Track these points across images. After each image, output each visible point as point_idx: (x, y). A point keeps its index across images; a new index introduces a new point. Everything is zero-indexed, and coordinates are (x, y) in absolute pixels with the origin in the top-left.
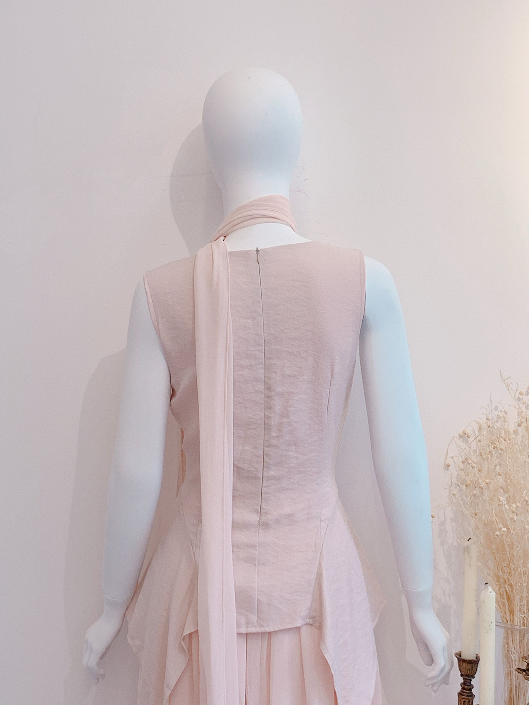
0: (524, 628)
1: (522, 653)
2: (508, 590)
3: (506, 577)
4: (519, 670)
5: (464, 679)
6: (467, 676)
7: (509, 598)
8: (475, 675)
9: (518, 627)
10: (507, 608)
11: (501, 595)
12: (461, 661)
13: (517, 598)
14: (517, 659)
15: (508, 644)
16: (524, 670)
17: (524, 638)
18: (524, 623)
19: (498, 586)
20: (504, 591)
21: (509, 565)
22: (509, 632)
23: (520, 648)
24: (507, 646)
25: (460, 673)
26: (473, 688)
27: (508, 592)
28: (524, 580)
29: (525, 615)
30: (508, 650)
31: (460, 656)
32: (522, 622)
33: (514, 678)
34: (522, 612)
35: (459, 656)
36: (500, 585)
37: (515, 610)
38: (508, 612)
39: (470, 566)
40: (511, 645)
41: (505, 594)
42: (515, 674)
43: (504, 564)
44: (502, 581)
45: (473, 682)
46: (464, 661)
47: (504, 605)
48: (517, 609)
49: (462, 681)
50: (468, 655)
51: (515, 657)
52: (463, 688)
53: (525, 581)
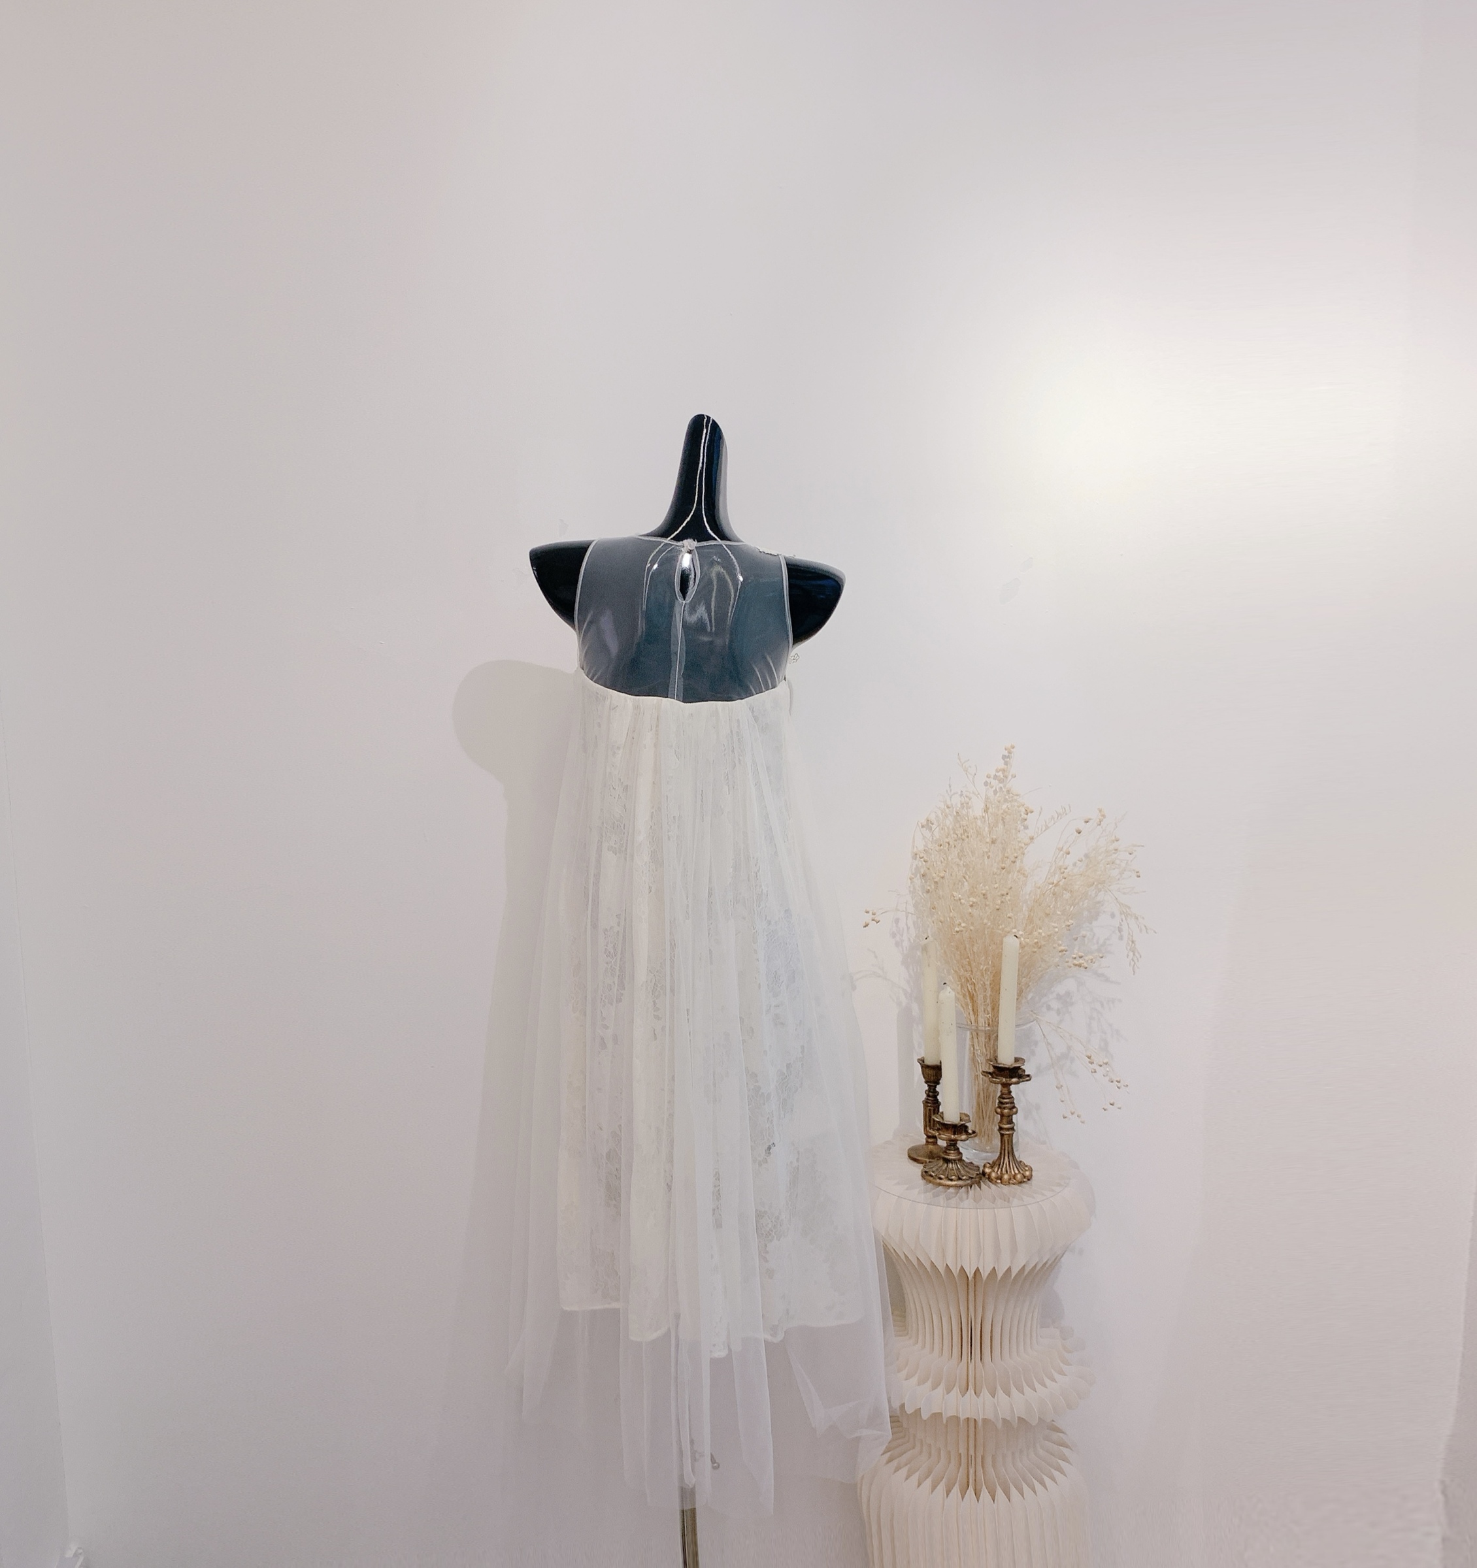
0: (989, 1028)
1: (989, 1056)
2: (970, 989)
3: (968, 975)
4: (985, 1073)
5: (928, 1085)
6: (930, 1082)
7: (972, 998)
8: (940, 1081)
9: (983, 1028)
10: (971, 1008)
11: (964, 996)
12: (925, 1067)
13: (981, 997)
14: (984, 1064)
15: (974, 1049)
16: (990, 1073)
17: (990, 1039)
18: (989, 1025)
19: (960, 986)
20: (966, 990)
21: (969, 964)
22: (974, 1033)
23: (986, 1051)
24: (972, 1049)
25: (924, 1080)
26: (938, 1095)
27: (971, 991)
28: (986, 978)
29: (990, 1015)
30: (974, 1053)
31: (924, 1062)
32: (987, 1022)
33: (981, 1082)
34: (986, 1012)
35: (922, 1061)
36: (962, 985)
37: (979, 1010)
38: (971, 1013)
39: (929, 965)
40: (977, 1047)
41: (967, 994)
42: (982, 1078)
43: (965, 962)
44: (963, 980)
45: (938, 1088)
46: (928, 1067)
47: (967, 1005)
48: (981, 1009)
49: (927, 1088)
50: (930, 1061)
51: (981, 1060)
52: (928, 1096)
53: (988, 980)
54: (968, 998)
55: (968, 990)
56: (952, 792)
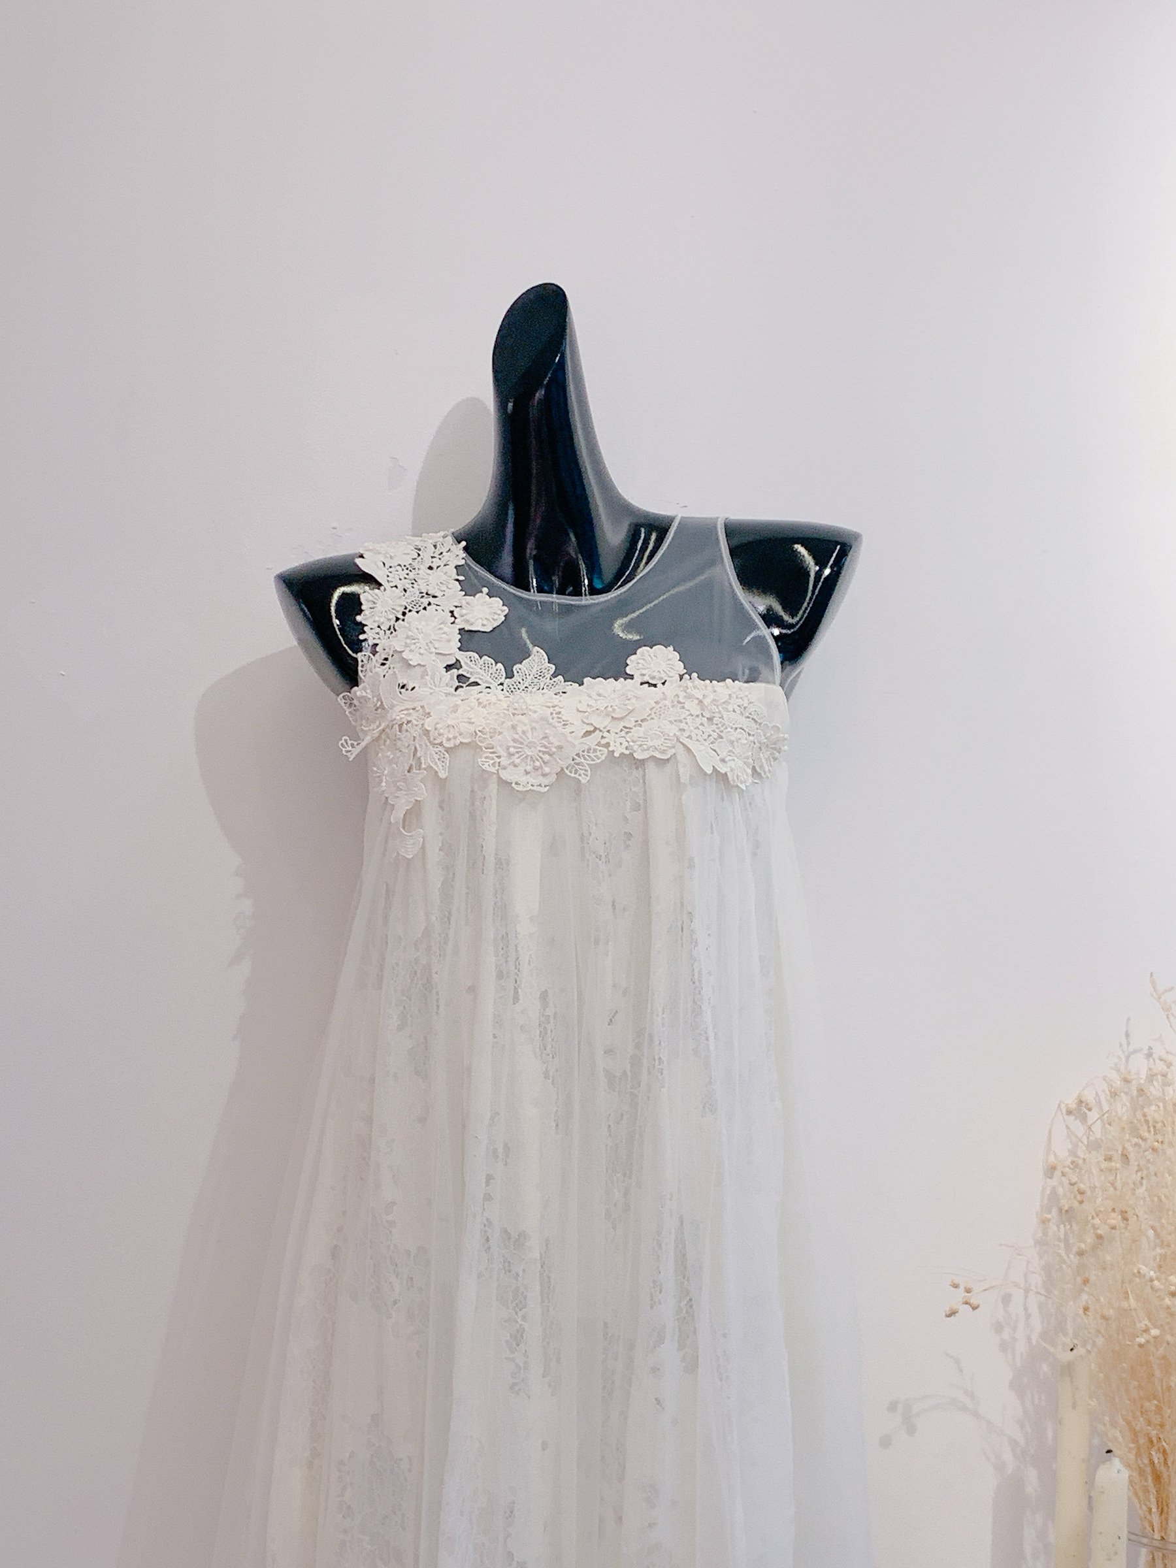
3: (1153, 1431)
22: (1158, 1555)
27: (1157, 1464)
39: (1074, 1407)
43: (1150, 1406)
44: (1143, 1444)
54: (1150, 1478)
55: (1152, 1463)
56: (1131, 1048)
